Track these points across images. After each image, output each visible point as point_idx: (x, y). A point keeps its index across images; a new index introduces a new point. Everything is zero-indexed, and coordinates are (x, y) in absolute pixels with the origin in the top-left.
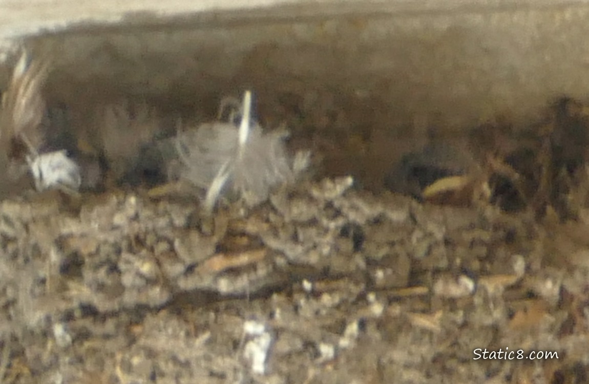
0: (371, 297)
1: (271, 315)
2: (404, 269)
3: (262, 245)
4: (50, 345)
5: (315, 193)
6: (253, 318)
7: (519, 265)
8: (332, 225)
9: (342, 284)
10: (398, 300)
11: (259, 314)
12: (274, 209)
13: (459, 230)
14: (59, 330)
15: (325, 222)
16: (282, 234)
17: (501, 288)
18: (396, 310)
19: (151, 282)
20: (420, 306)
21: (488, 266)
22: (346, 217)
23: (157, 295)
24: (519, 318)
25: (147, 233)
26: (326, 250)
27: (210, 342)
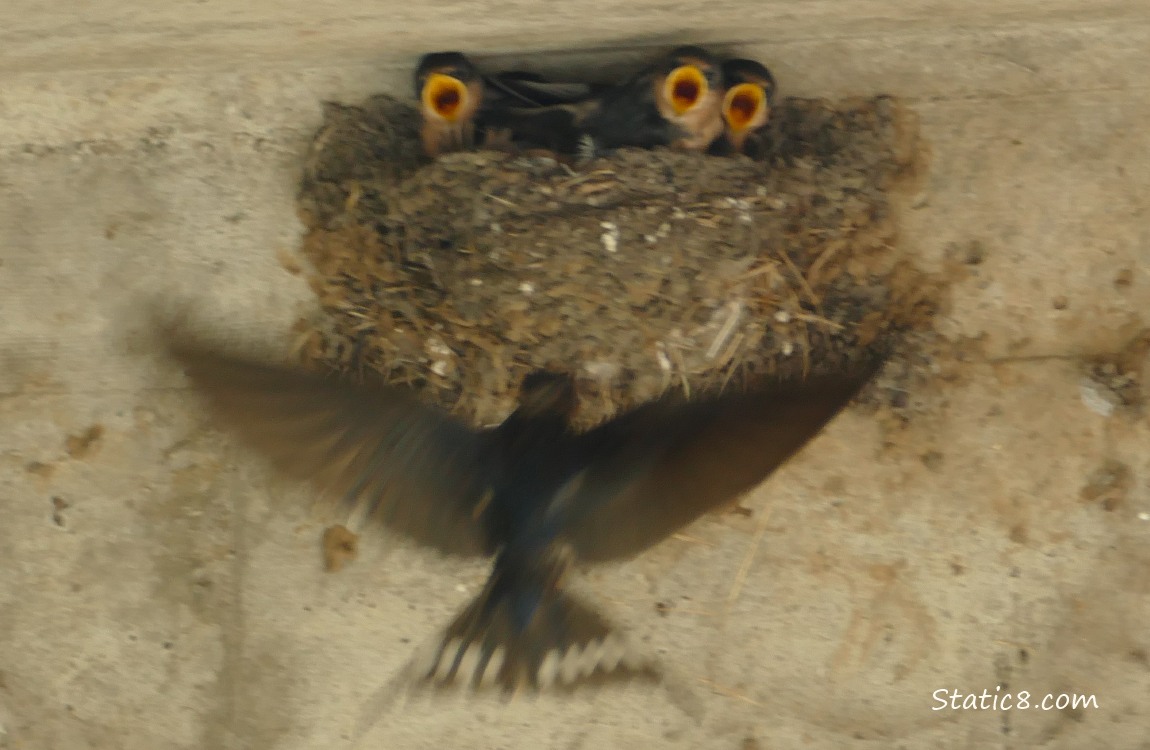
0: (677, 208)
1: (620, 218)
2: (695, 192)
3: (614, 179)
4: (489, 235)
7: (761, 191)
9: (657, 201)
10: (692, 210)
11: (612, 217)
14: (496, 227)
17: (750, 204)
18: (692, 215)
19: (549, 199)
20: (707, 214)
21: (743, 191)
26: (652, 182)
27: (584, 233)
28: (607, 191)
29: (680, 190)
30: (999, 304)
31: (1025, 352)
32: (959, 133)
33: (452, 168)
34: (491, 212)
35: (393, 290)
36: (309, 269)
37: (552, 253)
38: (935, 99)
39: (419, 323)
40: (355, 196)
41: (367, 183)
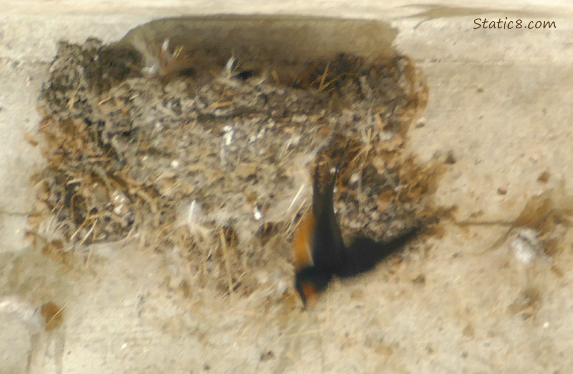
0: (270, 120)
1: (234, 124)
3: (232, 100)
4: (154, 131)
7: (323, 112)
8: (257, 94)
9: (260, 114)
10: (279, 122)
11: (230, 124)
13: (302, 98)
14: (158, 125)
16: (239, 97)
17: (316, 119)
18: (279, 125)
19: (192, 110)
21: (312, 111)
22: (263, 91)
23: (194, 115)
26: (255, 103)
27: (212, 132)
28: (227, 107)
29: (272, 108)
30: (465, 190)
31: (479, 219)
32: (446, 83)
33: (132, 87)
34: (155, 115)
35: (93, 160)
36: (43, 144)
37: (191, 143)
38: (434, 61)
39: (108, 181)
40: (72, 102)
41: (80, 93)
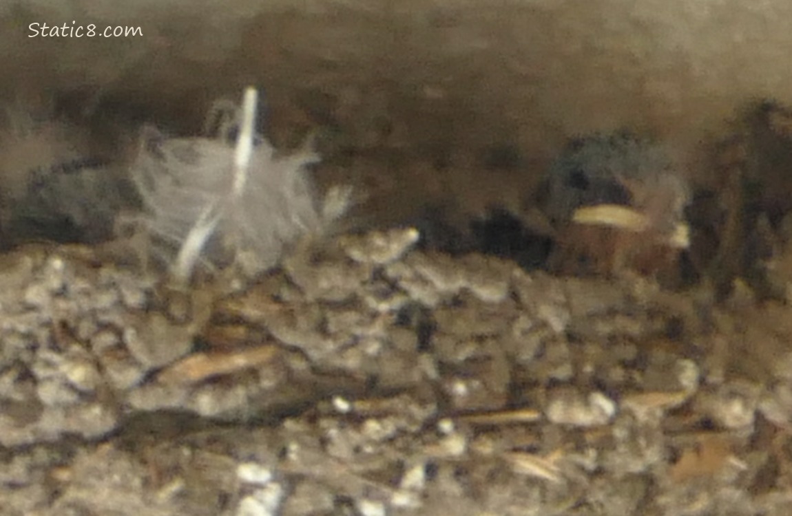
0: (446, 426)
1: (283, 454)
2: (500, 379)
3: (270, 339)
5: (356, 254)
6: (252, 459)
7: (689, 374)
8: (384, 307)
9: (397, 403)
10: (491, 430)
11: (262, 450)
12: (289, 282)
13: (592, 317)
15: (372, 303)
16: (302, 322)
17: (659, 413)
18: (487, 447)
19: (86, 396)
21: (637, 377)
22: (405, 293)
23: (96, 419)
24: (688, 460)
25: (79, 318)
26: (373, 348)
27: (182, 497)
28: (252, 373)
